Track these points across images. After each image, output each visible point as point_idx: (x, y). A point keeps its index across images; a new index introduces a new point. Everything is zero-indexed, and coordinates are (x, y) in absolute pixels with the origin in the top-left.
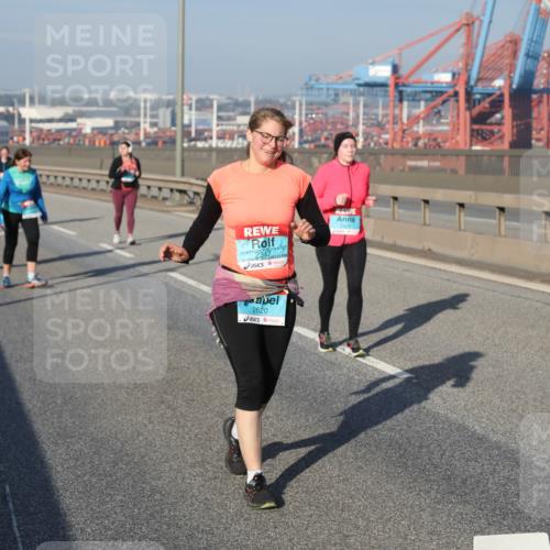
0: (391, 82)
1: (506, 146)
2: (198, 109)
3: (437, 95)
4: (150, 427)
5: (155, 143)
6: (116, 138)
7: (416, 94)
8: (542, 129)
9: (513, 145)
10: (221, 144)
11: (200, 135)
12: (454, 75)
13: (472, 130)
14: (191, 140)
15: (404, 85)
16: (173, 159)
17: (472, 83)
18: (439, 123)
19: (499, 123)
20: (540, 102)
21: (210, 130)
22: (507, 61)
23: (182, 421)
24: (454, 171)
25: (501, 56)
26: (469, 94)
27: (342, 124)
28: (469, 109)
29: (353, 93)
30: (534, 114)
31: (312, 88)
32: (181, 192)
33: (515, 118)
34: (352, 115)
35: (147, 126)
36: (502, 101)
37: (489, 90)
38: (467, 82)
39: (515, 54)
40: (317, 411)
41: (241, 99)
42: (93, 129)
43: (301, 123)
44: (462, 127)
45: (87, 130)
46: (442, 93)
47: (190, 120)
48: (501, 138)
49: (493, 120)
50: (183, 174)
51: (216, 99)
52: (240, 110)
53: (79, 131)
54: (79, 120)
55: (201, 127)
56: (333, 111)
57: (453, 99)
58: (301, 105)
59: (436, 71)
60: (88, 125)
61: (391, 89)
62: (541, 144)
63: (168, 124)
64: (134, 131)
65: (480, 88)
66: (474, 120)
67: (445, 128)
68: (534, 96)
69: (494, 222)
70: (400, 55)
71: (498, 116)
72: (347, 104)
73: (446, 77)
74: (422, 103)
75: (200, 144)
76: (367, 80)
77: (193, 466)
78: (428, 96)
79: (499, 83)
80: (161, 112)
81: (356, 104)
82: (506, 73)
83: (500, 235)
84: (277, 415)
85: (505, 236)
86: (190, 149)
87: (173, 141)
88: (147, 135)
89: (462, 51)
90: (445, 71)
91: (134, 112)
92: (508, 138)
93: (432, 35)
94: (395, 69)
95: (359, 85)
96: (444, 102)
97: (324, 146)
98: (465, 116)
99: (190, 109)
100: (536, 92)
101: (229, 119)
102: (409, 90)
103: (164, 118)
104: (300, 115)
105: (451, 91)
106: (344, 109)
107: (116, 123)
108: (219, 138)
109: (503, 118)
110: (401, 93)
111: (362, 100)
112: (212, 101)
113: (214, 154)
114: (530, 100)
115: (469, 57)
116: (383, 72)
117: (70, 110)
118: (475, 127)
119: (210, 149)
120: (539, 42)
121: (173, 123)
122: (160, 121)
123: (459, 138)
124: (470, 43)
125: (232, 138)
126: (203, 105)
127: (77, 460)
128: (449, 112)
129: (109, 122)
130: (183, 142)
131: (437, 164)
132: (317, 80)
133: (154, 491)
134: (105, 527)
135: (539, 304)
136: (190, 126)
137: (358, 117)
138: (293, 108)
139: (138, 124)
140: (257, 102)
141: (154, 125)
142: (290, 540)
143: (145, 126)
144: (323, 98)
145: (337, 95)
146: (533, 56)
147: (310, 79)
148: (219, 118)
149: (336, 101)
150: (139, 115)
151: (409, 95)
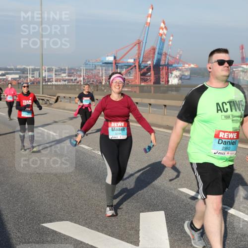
0: (114, 62)
1: (152, 83)
2: (48, 71)
3: (129, 67)
4: (31, 180)
5: (34, 83)
6: (20, 82)
7: (122, 66)
8: (164, 78)
9: (154, 83)
10: (56, 83)
11: (49, 80)
12: (134, 60)
13: (141, 78)
14: (46, 82)
15: (118, 63)
16: (39, 88)
17: (140, 62)
18: (130, 76)
19: (150, 76)
20: (163, 69)
21: (53, 79)
22: (152, 55)
23: (42, 177)
24: (135, 92)
25: (150, 54)
26: (140, 66)
27: (97, 76)
28: (140, 71)
29: (101, 66)
30: (161, 73)
31: (87, 64)
32: (42, 99)
33: (155, 74)
34: (101, 73)
35: (31, 77)
36: (150, 69)
37: (146, 65)
38: (139, 62)
39: (154, 53)
40: (89, 173)
41: (63, 68)
42: (12, 78)
43: (83, 76)
44: (137, 77)
45: (10, 79)
46: (131, 66)
47: (45, 75)
48: (151, 81)
49: (147, 75)
50: (43, 94)
51: (54, 68)
52: (63, 71)
53: (7, 79)
54: (7, 76)
55: (49, 78)
56: (94, 72)
57: (134, 68)
58: (83, 70)
59: (129, 59)
60: (10, 77)
61: (114, 64)
62: (163, 83)
63: (38, 77)
64: (26, 79)
65: (143, 64)
66: (141, 75)
67: (132, 77)
68: (161, 67)
69: (148, 109)
70: (116, 53)
71: (149, 73)
72: (99, 69)
73: (132, 61)
74: (124, 69)
75: (49, 83)
76: (106, 61)
77: (45, 193)
78: (126, 67)
79: (149, 62)
80: (35, 72)
81: (102, 70)
82: (151, 59)
83: (150, 113)
84: (75, 175)
85: (152, 113)
86: (45, 85)
87: (39, 82)
88: (30, 81)
89: (137, 52)
90: (131, 59)
91: (26, 73)
92: (153, 81)
93: (127, 46)
94: (115, 58)
95: (103, 63)
96: (131, 69)
97: (92, 84)
98: (138, 74)
99: (45, 71)
100: (161, 66)
101: (59, 75)
102: (120, 65)
103: (36, 74)
104: (83, 73)
105: (134, 65)
106: (98, 71)
107: (20, 76)
108: (55, 81)
109: (151, 74)
110: (117, 66)
111: (104, 68)
112: (53, 69)
113: (54, 87)
114: (159, 68)
115: (139, 54)
116: (110, 59)
117: (3, 72)
118: (142, 77)
119: (53, 85)
120: (162, 49)
121: (40, 77)
122: (35, 75)
123: (136, 81)
124: (139, 49)
125: (60, 81)
126: (50, 70)
127: (5, 192)
128: (133, 72)
129: (17, 76)
130: (43, 82)
131: (130, 90)
132: (89, 61)
133: (32, 202)
134: (15, 215)
135: (163, 136)
136: (45, 77)
137: (103, 74)
138: (81, 71)
139: (27, 77)
140: (68, 69)
141: (33, 77)
142: (79, 217)
143: (30, 77)
144: (91, 68)
145: (95, 66)
146: (160, 54)
147: (86, 61)
148: (55, 74)
149: (95, 69)
150: (28, 74)
151: (120, 66)
